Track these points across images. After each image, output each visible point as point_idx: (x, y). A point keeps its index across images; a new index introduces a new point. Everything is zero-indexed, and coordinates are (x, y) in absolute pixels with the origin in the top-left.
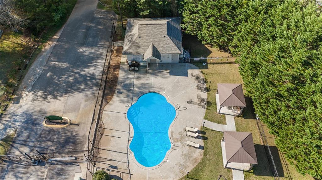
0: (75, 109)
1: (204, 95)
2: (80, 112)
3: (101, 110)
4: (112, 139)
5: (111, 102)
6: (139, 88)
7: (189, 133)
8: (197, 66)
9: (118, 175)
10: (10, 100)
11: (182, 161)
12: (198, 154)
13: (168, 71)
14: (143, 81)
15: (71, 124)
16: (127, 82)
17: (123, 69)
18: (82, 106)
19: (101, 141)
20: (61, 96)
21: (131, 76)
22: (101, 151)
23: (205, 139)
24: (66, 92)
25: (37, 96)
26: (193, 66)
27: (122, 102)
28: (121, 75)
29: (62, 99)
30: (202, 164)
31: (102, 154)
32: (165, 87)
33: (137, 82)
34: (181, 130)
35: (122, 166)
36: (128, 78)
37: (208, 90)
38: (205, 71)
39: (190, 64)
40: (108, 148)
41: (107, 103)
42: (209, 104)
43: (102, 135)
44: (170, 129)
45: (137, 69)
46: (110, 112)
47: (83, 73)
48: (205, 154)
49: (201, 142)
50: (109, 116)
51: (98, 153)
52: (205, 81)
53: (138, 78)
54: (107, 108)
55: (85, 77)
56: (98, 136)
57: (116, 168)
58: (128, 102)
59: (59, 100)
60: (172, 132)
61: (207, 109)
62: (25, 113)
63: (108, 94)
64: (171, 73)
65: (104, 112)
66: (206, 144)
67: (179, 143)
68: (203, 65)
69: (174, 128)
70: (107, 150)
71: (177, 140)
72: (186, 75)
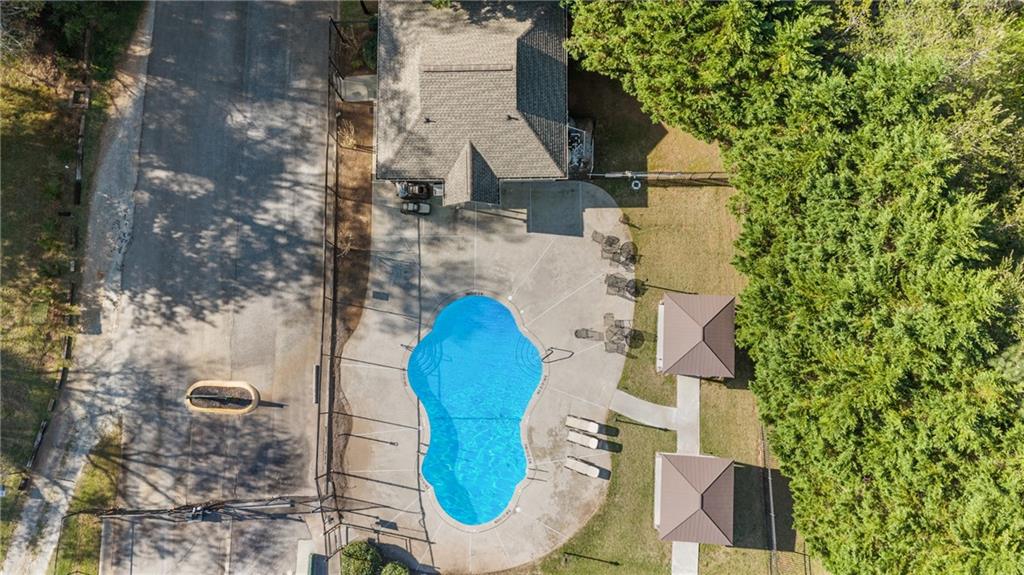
0: (262, 355)
1: (624, 309)
2: (278, 363)
3: (335, 358)
4: (374, 446)
5: (360, 331)
6: (438, 280)
7: (573, 436)
8: (612, 192)
9: (402, 544)
10: (72, 321)
11: (554, 511)
12: (594, 490)
13: (523, 214)
14: (448, 254)
15: (261, 403)
16: (400, 258)
17: (382, 204)
18: (280, 342)
19: (349, 453)
20: (215, 309)
21: (410, 234)
22: (352, 482)
23: (616, 448)
24: (229, 294)
25: (142, 306)
26: (601, 193)
27: (391, 328)
28: (380, 226)
29: (217, 318)
30: (602, 518)
31: (356, 490)
32: (512, 276)
33: (430, 258)
34: (554, 423)
35: (408, 522)
36: (402, 241)
37: (637, 289)
38: (635, 213)
39: (591, 187)
40: (369, 472)
41: (350, 331)
42: (636, 338)
43: (347, 435)
44: (525, 421)
45: (425, 208)
46: (361, 365)
47: (262, 219)
48: (612, 492)
49: (605, 459)
50: (358, 376)
51: (345, 488)
52: (633, 258)
53: (435, 241)
54: (350, 349)
55: (267, 232)
56: (338, 442)
57: (393, 526)
58: (408, 329)
59: (211, 323)
60: (531, 430)
61: (629, 355)
62: (128, 368)
63: (348, 301)
64: (535, 225)
65: (344, 364)
66: (616, 465)
67: (548, 461)
68: (629, 195)
69: (536, 415)
70: (367, 479)
71: (541, 453)
72: (576, 230)
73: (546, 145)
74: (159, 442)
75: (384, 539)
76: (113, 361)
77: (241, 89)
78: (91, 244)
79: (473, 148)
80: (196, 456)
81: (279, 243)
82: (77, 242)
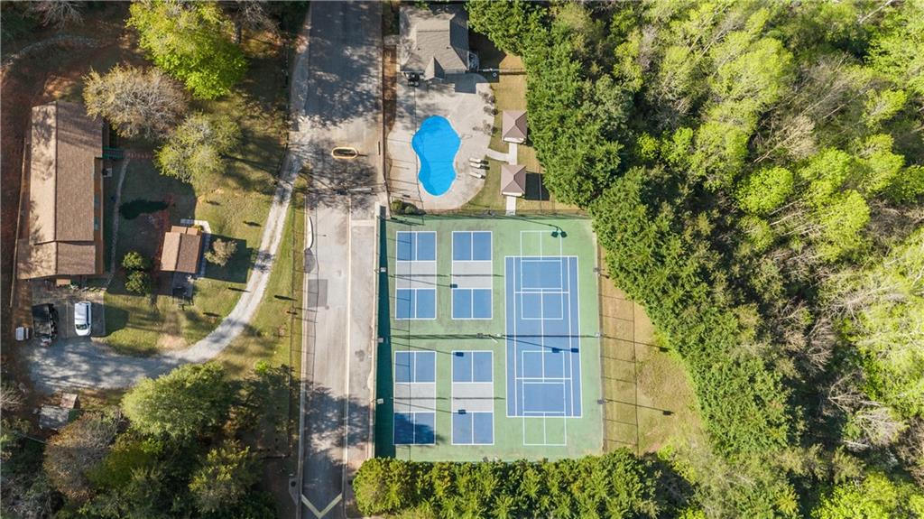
0: (359, 138)
1: (491, 120)
2: (365, 141)
3: (385, 139)
4: (400, 170)
5: (394, 129)
6: (423, 111)
7: (472, 164)
8: (486, 77)
9: (412, 203)
10: (288, 127)
11: (465, 190)
12: (480, 183)
13: (453, 85)
14: (427, 101)
15: (359, 155)
16: (409, 103)
17: (402, 83)
18: (365, 134)
19: (391, 172)
20: (341, 122)
21: (412, 94)
22: (393, 182)
23: (487, 168)
24: (345, 116)
25: (314, 121)
26: (482, 78)
27: (407, 128)
28: (401, 91)
29: (341, 125)
30: (483, 192)
31: (394, 185)
32: (449, 108)
33: (419, 102)
34: (465, 160)
35: (414, 195)
36: (409, 96)
37: (495, 112)
38: (494, 85)
39: (479, 76)
40: (399, 179)
41: (390, 129)
42: (495, 130)
43: (391, 166)
44: (455, 160)
45: (417, 84)
46: (395, 141)
47: (358, 89)
48: (486, 183)
49: (483, 172)
50: (394, 146)
51: (391, 184)
52: (494, 101)
53: (421, 96)
54: (390, 136)
55: (360, 94)
56: (387, 169)
57: (408, 197)
58: (411, 129)
59: (340, 127)
60: (457, 163)
61: (492, 136)
62: (311, 143)
63: (390, 119)
64: (457, 90)
65: (388, 141)
66: (487, 174)
67: (463, 174)
68: (492, 78)
69: (459, 158)
70: (399, 181)
71: (461, 171)
72: (473, 91)
73: (460, 57)
74: (324, 168)
75: (405, 201)
76: (306, 140)
77: (346, 42)
78: (293, 99)
79: (435, 59)
80: (338, 173)
81: (364, 98)
82: (288, 97)
